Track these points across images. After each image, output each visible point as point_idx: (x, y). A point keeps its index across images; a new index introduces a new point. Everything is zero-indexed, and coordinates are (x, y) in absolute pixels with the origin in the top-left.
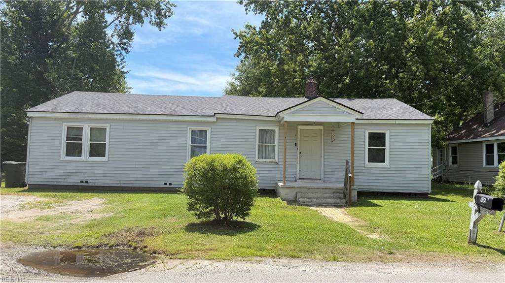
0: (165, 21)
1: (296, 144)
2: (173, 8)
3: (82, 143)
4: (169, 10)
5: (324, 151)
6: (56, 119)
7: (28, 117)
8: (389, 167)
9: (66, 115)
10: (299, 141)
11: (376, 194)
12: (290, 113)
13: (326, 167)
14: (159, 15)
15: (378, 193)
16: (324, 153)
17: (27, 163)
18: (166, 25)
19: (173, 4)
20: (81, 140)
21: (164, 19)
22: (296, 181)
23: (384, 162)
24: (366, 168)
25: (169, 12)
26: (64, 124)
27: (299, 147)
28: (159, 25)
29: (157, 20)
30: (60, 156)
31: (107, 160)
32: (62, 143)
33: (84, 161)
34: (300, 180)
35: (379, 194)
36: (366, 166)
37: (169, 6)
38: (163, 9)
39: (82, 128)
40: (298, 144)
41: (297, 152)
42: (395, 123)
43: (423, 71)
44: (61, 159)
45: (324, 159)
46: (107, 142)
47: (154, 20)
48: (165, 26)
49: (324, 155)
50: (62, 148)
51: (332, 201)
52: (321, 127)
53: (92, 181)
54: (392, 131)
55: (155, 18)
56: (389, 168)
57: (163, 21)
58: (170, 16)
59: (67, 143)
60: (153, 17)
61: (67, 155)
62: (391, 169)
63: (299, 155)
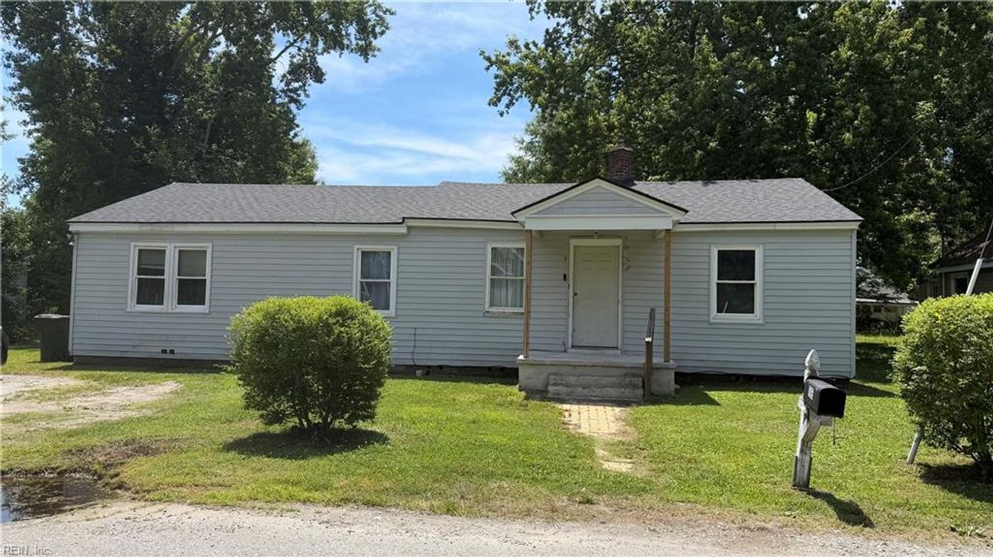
0: (375, 43)
1: (565, 276)
2: (388, 17)
3: (164, 280)
4: (381, 21)
5: (623, 290)
6: (120, 235)
7: (70, 233)
8: (761, 322)
9: (135, 228)
10: (571, 271)
11: (733, 378)
12: (538, 213)
13: (627, 322)
14: (364, 33)
15: (738, 377)
16: (624, 293)
17: (71, 317)
18: (379, 50)
19: (387, 10)
20: (162, 273)
21: (372, 39)
22: (565, 351)
23: (753, 312)
24: (711, 324)
25: (382, 25)
26: (133, 244)
27: (571, 284)
28: (365, 51)
29: (360, 43)
30: (126, 304)
31: (207, 311)
32: (130, 279)
33: (167, 313)
34: (573, 350)
35: (741, 380)
36: (712, 321)
37: (381, 13)
38: (369, 20)
39: (164, 251)
40: (571, 277)
41: (568, 292)
42: (773, 230)
43: (867, 117)
44: (129, 310)
45: (624, 306)
46: (208, 277)
47: (354, 42)
48: (376, 53)
49: (623, 299)
50: (130, 290)
51: (613, 392)
52: (618, 242)
53: (182, 351)
54: (768, 246)
55: (356, 39)
56: (762, 325)
57: (371, 43)
58: (383, 33)
59: (139, 279)
60: (352, 38)
61: (139, 302)
62: (767, 326)
63: (571, 299)
